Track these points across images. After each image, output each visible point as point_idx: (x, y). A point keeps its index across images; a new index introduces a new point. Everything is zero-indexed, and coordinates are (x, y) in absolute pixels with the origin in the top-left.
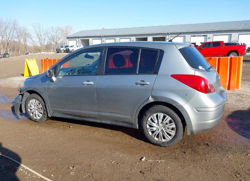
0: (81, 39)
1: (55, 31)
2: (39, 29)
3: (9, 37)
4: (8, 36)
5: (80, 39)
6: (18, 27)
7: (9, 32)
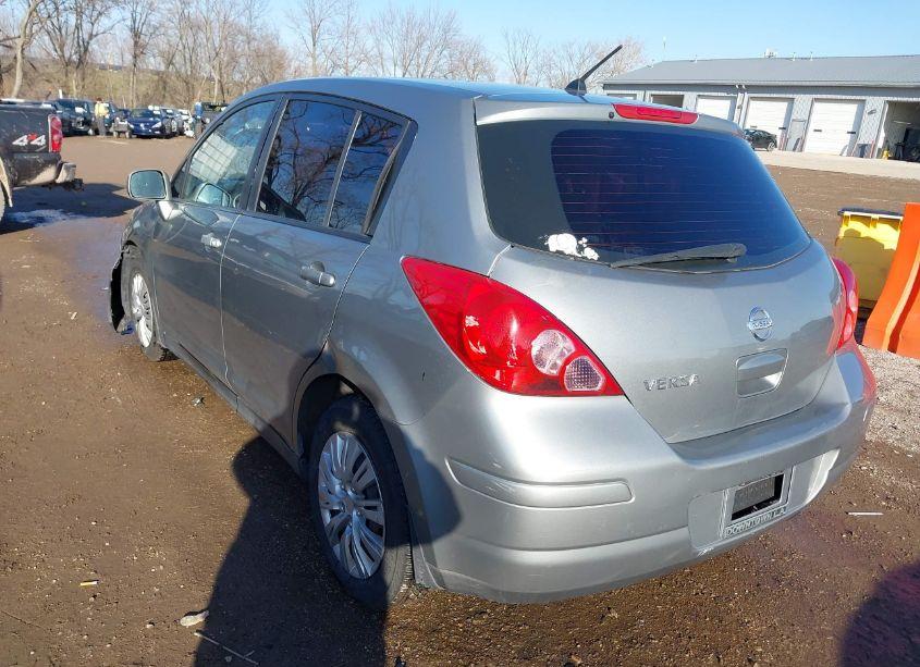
0: (654, 92)
1: (576, 60)
2: (524, 48)
3: (425, 71)
4: (421, 70)
5: (648, 93)
6: (457, 37)
7: (427, 53)
